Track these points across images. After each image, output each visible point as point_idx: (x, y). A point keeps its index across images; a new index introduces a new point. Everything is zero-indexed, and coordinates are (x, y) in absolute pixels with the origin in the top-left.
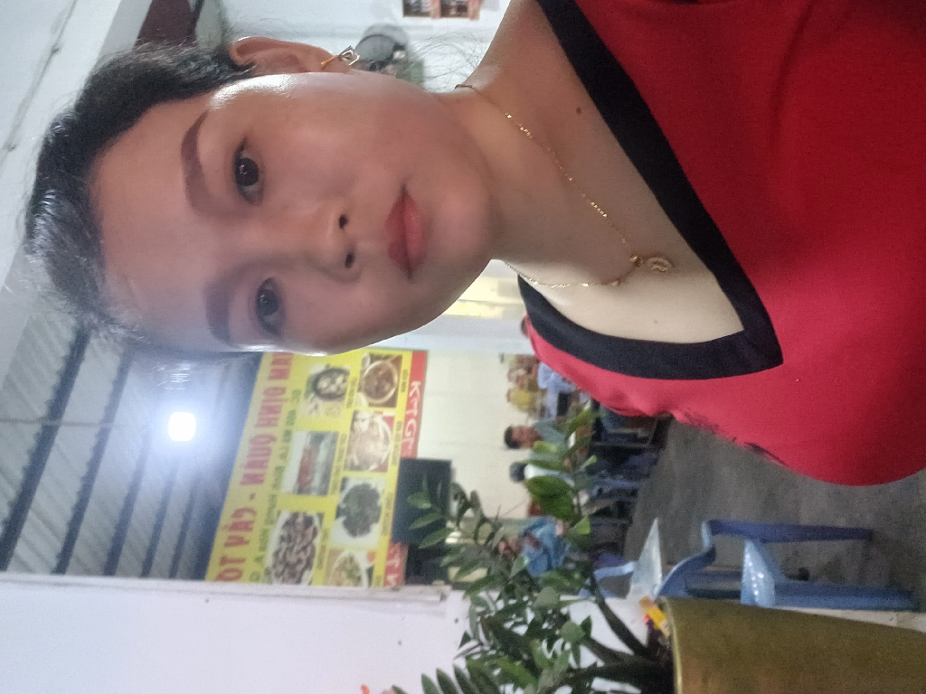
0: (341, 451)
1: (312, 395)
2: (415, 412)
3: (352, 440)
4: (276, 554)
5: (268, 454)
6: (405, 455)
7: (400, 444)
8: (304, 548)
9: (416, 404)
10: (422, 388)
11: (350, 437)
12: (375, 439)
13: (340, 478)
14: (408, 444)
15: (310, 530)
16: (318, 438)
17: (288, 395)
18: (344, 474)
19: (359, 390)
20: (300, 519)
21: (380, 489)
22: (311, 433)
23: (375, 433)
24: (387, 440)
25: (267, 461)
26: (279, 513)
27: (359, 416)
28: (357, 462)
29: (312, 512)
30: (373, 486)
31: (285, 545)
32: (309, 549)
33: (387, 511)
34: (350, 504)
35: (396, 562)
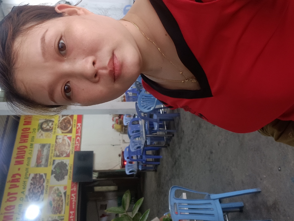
0: (52, 150)
1: (40, 130)
2: (79, 134)
3: (56, 146)
4: (29, 190)
5: (25, 153)
6: (76, 150)
7: (74, 146)
8: (40, 187)
9: (79, 132)
10: (81, 126)
11: (55, 145)
12: (65, 145)
13: (52, 160)
14: (77, 146)
15: (42, 180)
16: (43, 146)
17: (31, 130)
18: (54, 158)
19: (58, 128)
20: (38, 176)
21: (67, 164)
22: (40, 144)
23: (65, 143)
24: (69, 145)
25: (24, 156)
26: (30, 175)
27: (58, 137)
28: (58, 154)
29: (42, 173)
30: (65, 162)
31: (32, 186)
32: (42, 187)
33: (70, 171)
34: (57, 169)
35: (75, 189)
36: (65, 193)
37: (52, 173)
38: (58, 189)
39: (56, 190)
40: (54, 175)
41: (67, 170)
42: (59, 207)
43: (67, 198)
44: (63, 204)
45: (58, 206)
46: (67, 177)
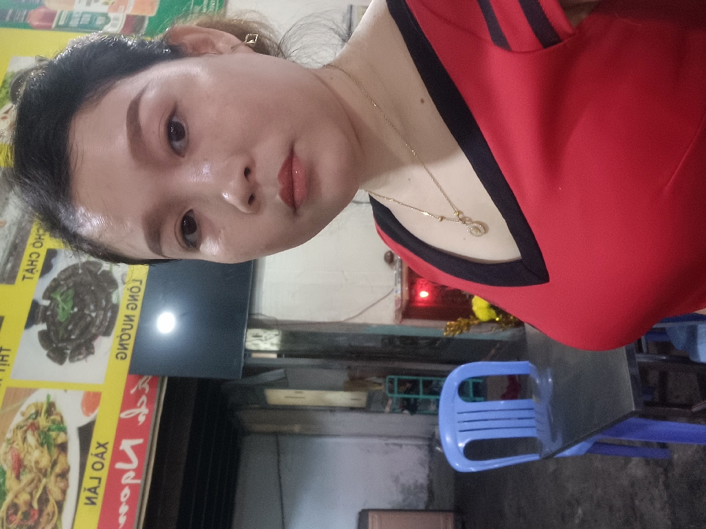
33: (130, 312)
34: (59, 299)
35: (142, 412)
36: (86, 433)
37: (35, 314)
38: (51, 408)
39: (37, 413)
40: (43, 327)
41: (115, 309)
42: (41, 511)
43: (91, 460)
44: (64, 492)
45: (35, 505)
46: (105, 346)
